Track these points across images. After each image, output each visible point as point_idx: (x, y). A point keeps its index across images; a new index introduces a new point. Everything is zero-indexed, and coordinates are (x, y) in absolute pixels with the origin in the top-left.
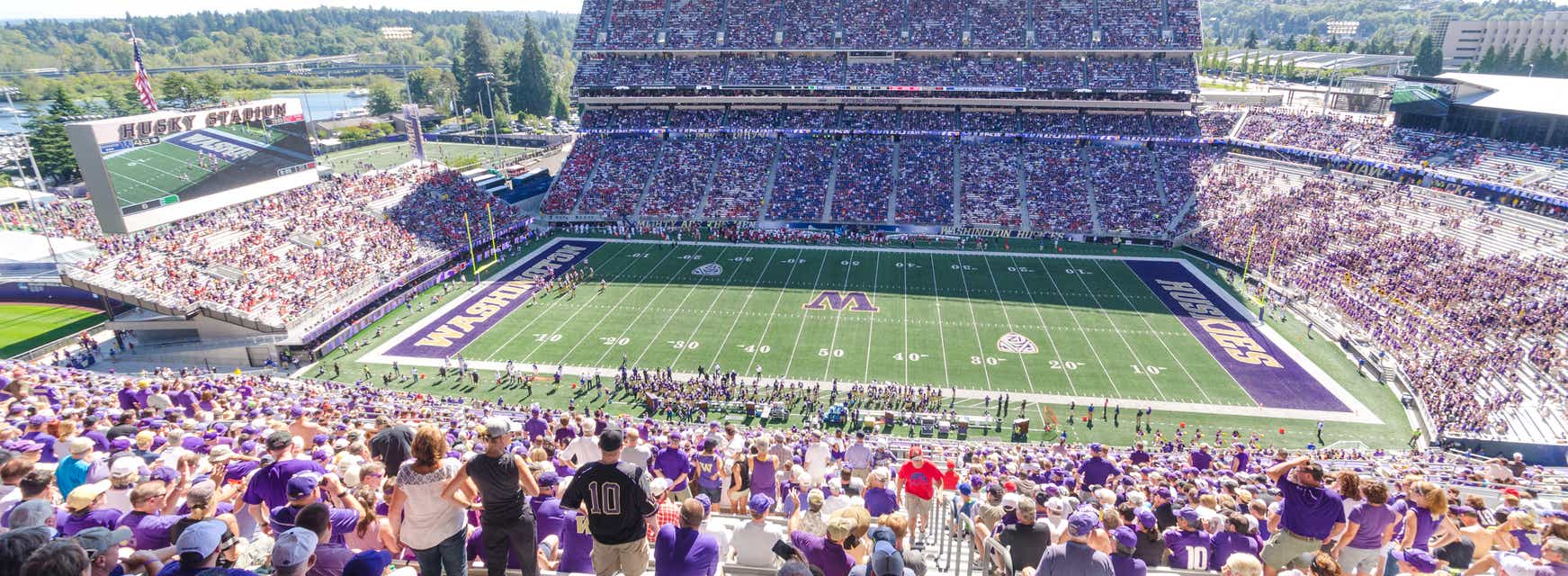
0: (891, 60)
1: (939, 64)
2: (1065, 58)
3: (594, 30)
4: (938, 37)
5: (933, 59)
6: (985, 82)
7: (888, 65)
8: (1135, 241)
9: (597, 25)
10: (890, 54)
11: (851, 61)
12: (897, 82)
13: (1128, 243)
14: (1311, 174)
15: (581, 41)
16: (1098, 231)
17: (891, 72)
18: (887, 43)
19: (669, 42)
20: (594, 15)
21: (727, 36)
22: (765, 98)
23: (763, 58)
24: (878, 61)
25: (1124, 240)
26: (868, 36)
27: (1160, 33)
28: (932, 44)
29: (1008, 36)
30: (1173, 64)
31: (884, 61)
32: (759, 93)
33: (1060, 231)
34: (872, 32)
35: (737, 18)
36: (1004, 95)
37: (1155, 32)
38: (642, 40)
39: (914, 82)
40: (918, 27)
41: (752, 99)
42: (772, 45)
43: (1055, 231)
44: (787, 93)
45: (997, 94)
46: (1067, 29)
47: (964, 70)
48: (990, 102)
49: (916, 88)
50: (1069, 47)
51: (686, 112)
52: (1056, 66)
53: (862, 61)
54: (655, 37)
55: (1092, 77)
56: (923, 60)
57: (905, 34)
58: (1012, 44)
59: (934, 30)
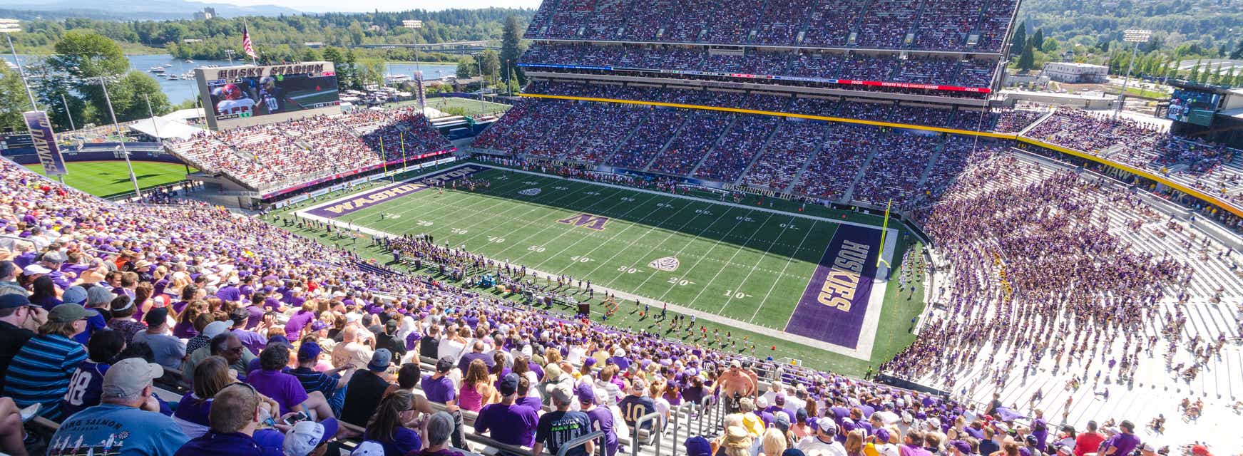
0: (741, 53)
1: (777, 58)
2: (880, 56)
3: (540, 26)
4: (780, 35)
5: (776, 53)
6: (810, 74)
7: (738, 57)
8: (871, 211)
9: (543, 22)
10: (741, 48)
11: (712, 52)
12: (739, 70)
13: (866, 212)
14: (1064, 170)
15: (530, 32)
16: (844, 201)
17: (738, 62)
18: (737, 39)
19: (586, 35)
20: (544, 14)
21: (626, 30)
22: (646, 79)
23: (650, 49)
24: (731, 53)
25: (862, 209)
26: (726, 33)
27: (967, 37)
28: (770, 41)
29: (835, 35)
30: (978, 65)
31: (736, 54)
32: (644, 75)
33: (814, 196)
34: (728, 30)
35: (637, 18)
36: (825, 85)
37: (964, 35)
38: (569, 33)
39: (751, 71)
40: (766, 27)
41: (637, 78)
42: (655, 38)
43: (810, 196)
44: (660, 75)
45: (819, 84)
46: (885, 33)
47: (796, 63)
48: (814, 90)
49: (751, 76)
50: (881, 47)
51: (594, 86)
52: (873, 63)
53: (720, 53)
54: (577, 31)
55: (899, 73)
56: (765, 53)
57: (754, 32)
58: (835, 43)
59: (777, 30)
